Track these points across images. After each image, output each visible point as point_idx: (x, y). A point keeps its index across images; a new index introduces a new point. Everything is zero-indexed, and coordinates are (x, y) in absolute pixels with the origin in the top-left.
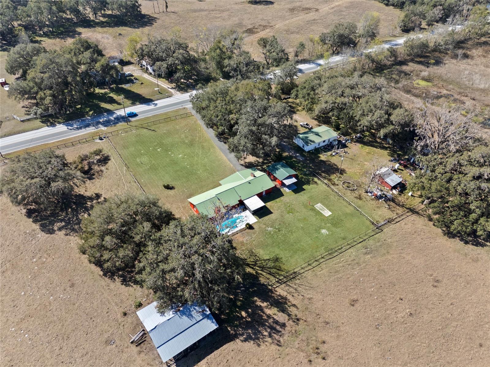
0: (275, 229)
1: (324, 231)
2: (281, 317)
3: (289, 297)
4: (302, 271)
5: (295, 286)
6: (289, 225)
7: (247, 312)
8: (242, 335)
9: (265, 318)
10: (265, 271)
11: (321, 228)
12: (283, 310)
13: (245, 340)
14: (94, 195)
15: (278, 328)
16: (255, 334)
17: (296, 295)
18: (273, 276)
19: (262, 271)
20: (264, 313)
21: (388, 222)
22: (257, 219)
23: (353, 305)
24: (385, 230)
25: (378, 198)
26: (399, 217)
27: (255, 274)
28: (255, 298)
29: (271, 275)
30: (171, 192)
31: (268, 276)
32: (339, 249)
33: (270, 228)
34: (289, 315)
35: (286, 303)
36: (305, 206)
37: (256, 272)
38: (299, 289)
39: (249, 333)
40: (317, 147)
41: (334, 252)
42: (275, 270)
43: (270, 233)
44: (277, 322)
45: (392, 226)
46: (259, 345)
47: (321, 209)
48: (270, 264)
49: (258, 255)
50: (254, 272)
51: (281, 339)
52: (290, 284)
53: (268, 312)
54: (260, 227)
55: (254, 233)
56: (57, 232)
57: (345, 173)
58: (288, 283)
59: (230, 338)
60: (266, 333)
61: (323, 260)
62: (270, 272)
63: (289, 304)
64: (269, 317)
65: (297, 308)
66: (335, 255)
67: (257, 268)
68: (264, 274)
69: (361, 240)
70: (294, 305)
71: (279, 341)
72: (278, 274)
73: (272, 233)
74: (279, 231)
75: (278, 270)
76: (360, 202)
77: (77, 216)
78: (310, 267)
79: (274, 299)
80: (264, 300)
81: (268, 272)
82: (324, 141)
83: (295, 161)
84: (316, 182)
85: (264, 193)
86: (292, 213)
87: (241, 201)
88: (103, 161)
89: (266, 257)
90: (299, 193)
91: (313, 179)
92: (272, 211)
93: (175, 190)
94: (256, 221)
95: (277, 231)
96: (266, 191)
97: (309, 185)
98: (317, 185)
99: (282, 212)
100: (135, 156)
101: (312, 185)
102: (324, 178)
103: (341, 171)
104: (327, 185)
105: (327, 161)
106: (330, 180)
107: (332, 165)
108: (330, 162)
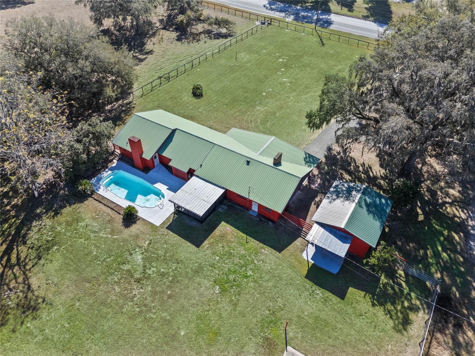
0: (141, 269)
6: (170, 297)
22: (163, 223)
33: (140, 257)
48: (12, 299)
49: (42, 262)
54: (137, 237)
73: (126, 267)
74: (138, 281)
83: (449, 239)
84: (406, 322)
85: (255, 208)
86: (223, 291)
87: (191, 173)
88: (219, 36)
89: (34, 282)
90: (315, 287)
91: (414, 309)
92: (206, 242)
93: (195, 100)
94: (158, 223)
95: (137, 275)
96: (260, 206)
97: (373, 305)
98: (395, 329)
99: (213, 266)
100: (249, 50)
101: (380, 311)
102: (456, 344)
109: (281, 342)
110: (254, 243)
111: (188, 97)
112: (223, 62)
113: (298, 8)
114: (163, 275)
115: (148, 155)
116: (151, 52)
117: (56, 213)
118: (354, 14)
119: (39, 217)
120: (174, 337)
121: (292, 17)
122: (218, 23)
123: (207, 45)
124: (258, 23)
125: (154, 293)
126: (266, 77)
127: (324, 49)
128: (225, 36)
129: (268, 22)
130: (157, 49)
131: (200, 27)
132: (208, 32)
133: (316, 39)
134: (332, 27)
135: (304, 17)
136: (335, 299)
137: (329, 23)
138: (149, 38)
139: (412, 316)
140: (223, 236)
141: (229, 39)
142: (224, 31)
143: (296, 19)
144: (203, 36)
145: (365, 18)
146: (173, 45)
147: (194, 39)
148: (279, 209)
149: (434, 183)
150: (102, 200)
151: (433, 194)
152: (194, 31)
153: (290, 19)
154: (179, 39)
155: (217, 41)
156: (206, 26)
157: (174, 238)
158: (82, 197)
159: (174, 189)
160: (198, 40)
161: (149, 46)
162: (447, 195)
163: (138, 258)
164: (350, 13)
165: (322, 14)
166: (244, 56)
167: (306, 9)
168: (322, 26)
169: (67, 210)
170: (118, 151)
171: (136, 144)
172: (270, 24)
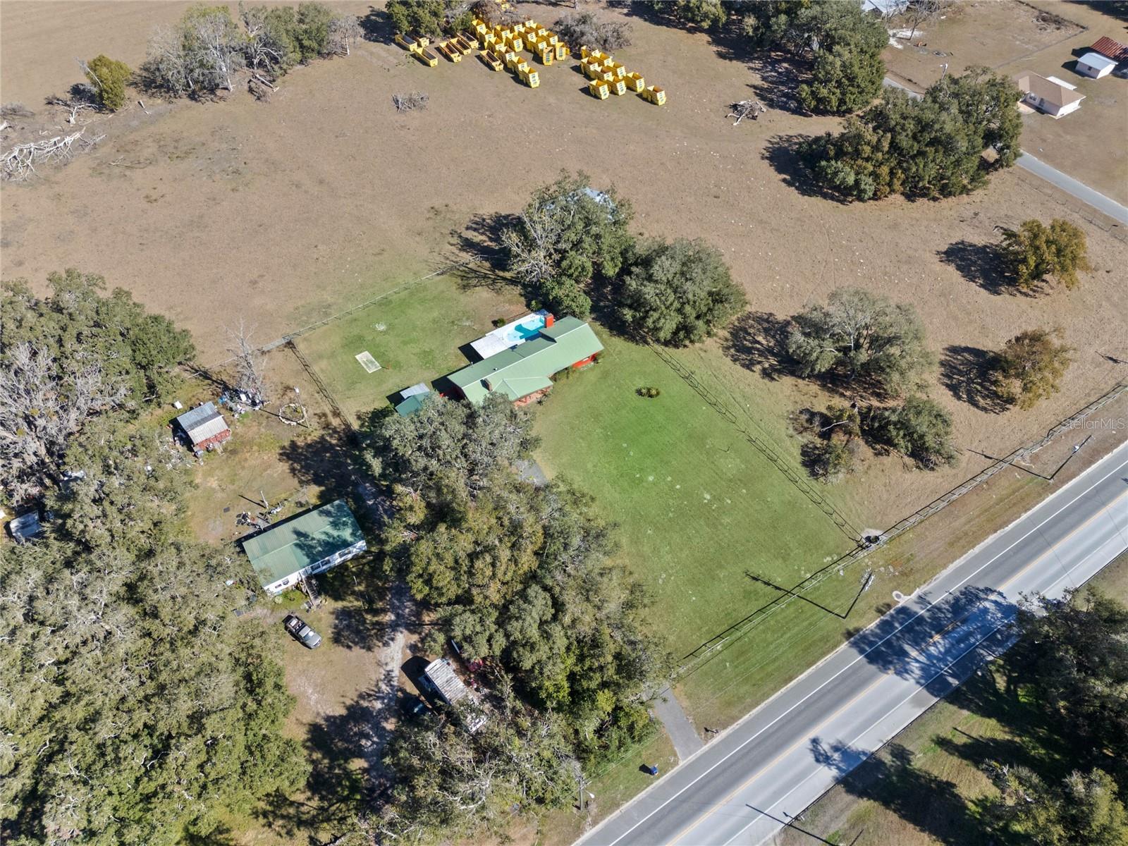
1: (382, 327)
2: (470, 235)
3: (457, 252)
10: (482, 273)
11: (384, 333)
14: (776, 377)
15: (474, 226)
18: (472, 270)
19: (486, 273)
27: (496, 270)
29: (475, 271)
30: (641, 383)
31: (479, 269)
34: (460, 237)
36: (398, 366)
37: (494, 272)
38: (443, 260)
43: (468, 319)
44: (475, 230)
47: (372, 362)
48: (474, 282)
53: (484, 238)
56: (789, 319)
57: (283, 448)
64: (482, 234)
65: (449, 243)
68: (484, 271)
70: (452, 245)
74: (453, 322)
75: (464, 276)
77: (777, 341)
81: (478, 273)
84: (359, 418)
86: (425, 351)
91: (362, 426)
95: (457, 322)
98: (356, 411)
102: (335, 431)
103: (291, 454)
104: (336, 414)
105: (308, 482)
106: (327, 426)
107: (300, 471)
108: (301, 482)
109: (384, 365)
139: (359, 422)
169: (522, 300)
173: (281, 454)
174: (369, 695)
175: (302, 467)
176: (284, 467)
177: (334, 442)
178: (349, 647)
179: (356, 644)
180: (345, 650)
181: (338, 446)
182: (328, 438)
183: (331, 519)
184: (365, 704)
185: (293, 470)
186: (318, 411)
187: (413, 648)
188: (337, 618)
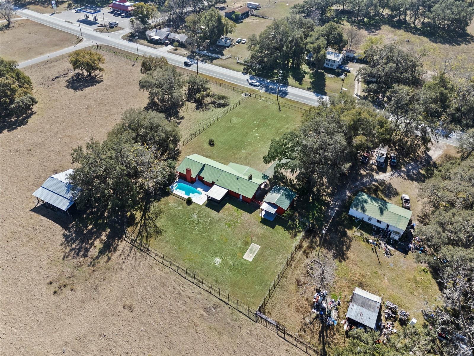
0: (197, 220)
1: (218, 260)
2: (93, 252)
3: (117, 254)
4: (154, 255)
5: (132, 254)
6: (209, 229)
7: (92, 229)
8: (69, 232)
9: (90, 242)
10: (142, 228)
11: (221, 256)
12: (102, 252)
13: (64, 235)
15: (82, 253)
16: (72, 239)
17: (122, 257)
18: (138, 235)
19: (141, 226)
20: (95, 239)
21: (277, 327)
22: (203, 204)
23: (124, 308)
24: (258, 324)
25: (318, 307)
26: (297, 340)
27: (136, 222)
28: (109, 230)
29: (139, 233)
31: (136, 232)
32: (199, 280)
33: (196, 216)
34: (97, 258)
35: (110, 252)
37: (137, 223)
38: (130, 258)
39: (72, 235)
40: (366, 220)
41: (191, 277)
42: (146, 234)
44: (87, 250)
45: (273, 333)
46: (61, 245)
47: (251, 250)
48: (151, 230)
49: (158, 218)
50: (137, 221)
51: (70, 258)
52: (133, 250)
53: (97, 242)
54: (193, 209)
55: (183, 207)
58: (134, 248)
59: (64, 225)
60: (74, 246)
61: (176, 269)
62: (142, 232)
63: (110, 255)
64: (92, 244)
65: (107, 262)
66: (188, 277)
67: (143, 222)
68: (138, 228)
69: (226, 300)
70: (109, 259)
71: (68, 256)
72: (142, 237)
73: (191, 219)
74: (197, 224)
75: (147, 237)
76: (293, 287)
78: (161, 260)
79: (112, 243)
80: (108, 237)
81: (141, 231)
82: (379, 222)
83: (321, 209)
84: (296, 235)
85: (241, 198)
86: (229, 227)
87: (213, 183)
88: (221, 106)
89: (158, 224)
90: (263, 225)
91: (299, 232)
92: (221, 211)
93: (211, 147)
94: (201, 204)
95: (196, 222)
96: (243, 196)
97: (285, 230)
98: (291, 238)
99: (224, 219)
100: (238, 115)
101: (287, 233)
102: (312, 242)
103: (341, 255)
104: (300, 247)
105: (348, 238)
106: (311, 247)
107: (346, 245)
108: (351, 241)
109: (250, 242)
110: (240, 211)
111: (206, 146)
112: (223, 124)
113: (269, 81)
114: (206, 222)
115: (194, 175)
116: (182, 118)
117: (159, 201)
118: (302, 86)
119: (152, 202)
120: (212, 240)
121: (264, 89)
122: (220, 98)
123: (214, 112)
124: (243, 95)
125: (203, 228)
126: (247, 133)
127: (280, 114)
128: (224, 106)
129: (249, 95)
130: (185, 115)
131: (208, 100)
132: (214, 103)
133: (276, 107)
134: (288, 97)
135: (272, 89)
136: (270, 229)
137: (285, 93)
138: (180, 107)
139: (298, 234)
140: (228, 209)
141: (226, 108)
142: (223, 102)
143: (266, 91)
144: (211, 106)
145: (309, 89)
146: (194, 113)
147: (206, 108)
148: (250, 196)
149: (320, 187)
150: (175, 195)
151: (319, 191)
152: (206, 102)
153: (263, 91)
154: (197, 108)
155: (219, 109)
156: (213, 99)
157: (209, 210)
158: (168, 194)
159: (206, 190)
160: (209, 109)
161: (181, 114)
162: (325, 192)
163: (195, 216)
164: (300, 86)
165: (283, 86)
166: (235, 120)
167: (273, 83)
168: (282, 97)
169: (162, 199)
170: (178, 174)
171: (188, 171)
172: (250, 96)
173: (345, 260)
174: (403, 178)
175: (343, 245)
176: (349, 254)
177: (318, 239)
178: (396, 189)
179: (393, 188)
180: (397, 190)
181: (319, 236)
182: (318, 243)
183: (365, 204)
184: (406, 178)
185: (348, 248)
186: (305, 257)
187: (377, 173)
188: (391, 197)
